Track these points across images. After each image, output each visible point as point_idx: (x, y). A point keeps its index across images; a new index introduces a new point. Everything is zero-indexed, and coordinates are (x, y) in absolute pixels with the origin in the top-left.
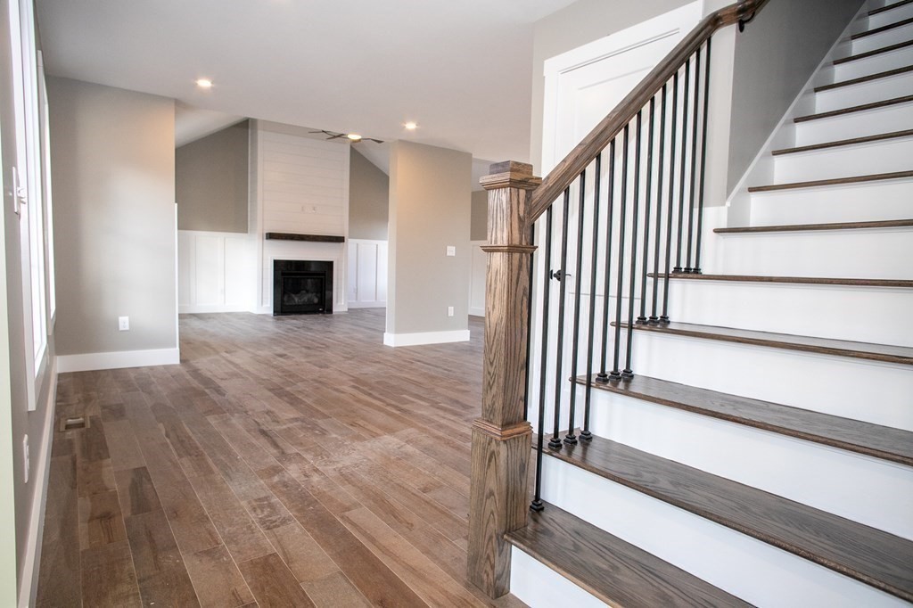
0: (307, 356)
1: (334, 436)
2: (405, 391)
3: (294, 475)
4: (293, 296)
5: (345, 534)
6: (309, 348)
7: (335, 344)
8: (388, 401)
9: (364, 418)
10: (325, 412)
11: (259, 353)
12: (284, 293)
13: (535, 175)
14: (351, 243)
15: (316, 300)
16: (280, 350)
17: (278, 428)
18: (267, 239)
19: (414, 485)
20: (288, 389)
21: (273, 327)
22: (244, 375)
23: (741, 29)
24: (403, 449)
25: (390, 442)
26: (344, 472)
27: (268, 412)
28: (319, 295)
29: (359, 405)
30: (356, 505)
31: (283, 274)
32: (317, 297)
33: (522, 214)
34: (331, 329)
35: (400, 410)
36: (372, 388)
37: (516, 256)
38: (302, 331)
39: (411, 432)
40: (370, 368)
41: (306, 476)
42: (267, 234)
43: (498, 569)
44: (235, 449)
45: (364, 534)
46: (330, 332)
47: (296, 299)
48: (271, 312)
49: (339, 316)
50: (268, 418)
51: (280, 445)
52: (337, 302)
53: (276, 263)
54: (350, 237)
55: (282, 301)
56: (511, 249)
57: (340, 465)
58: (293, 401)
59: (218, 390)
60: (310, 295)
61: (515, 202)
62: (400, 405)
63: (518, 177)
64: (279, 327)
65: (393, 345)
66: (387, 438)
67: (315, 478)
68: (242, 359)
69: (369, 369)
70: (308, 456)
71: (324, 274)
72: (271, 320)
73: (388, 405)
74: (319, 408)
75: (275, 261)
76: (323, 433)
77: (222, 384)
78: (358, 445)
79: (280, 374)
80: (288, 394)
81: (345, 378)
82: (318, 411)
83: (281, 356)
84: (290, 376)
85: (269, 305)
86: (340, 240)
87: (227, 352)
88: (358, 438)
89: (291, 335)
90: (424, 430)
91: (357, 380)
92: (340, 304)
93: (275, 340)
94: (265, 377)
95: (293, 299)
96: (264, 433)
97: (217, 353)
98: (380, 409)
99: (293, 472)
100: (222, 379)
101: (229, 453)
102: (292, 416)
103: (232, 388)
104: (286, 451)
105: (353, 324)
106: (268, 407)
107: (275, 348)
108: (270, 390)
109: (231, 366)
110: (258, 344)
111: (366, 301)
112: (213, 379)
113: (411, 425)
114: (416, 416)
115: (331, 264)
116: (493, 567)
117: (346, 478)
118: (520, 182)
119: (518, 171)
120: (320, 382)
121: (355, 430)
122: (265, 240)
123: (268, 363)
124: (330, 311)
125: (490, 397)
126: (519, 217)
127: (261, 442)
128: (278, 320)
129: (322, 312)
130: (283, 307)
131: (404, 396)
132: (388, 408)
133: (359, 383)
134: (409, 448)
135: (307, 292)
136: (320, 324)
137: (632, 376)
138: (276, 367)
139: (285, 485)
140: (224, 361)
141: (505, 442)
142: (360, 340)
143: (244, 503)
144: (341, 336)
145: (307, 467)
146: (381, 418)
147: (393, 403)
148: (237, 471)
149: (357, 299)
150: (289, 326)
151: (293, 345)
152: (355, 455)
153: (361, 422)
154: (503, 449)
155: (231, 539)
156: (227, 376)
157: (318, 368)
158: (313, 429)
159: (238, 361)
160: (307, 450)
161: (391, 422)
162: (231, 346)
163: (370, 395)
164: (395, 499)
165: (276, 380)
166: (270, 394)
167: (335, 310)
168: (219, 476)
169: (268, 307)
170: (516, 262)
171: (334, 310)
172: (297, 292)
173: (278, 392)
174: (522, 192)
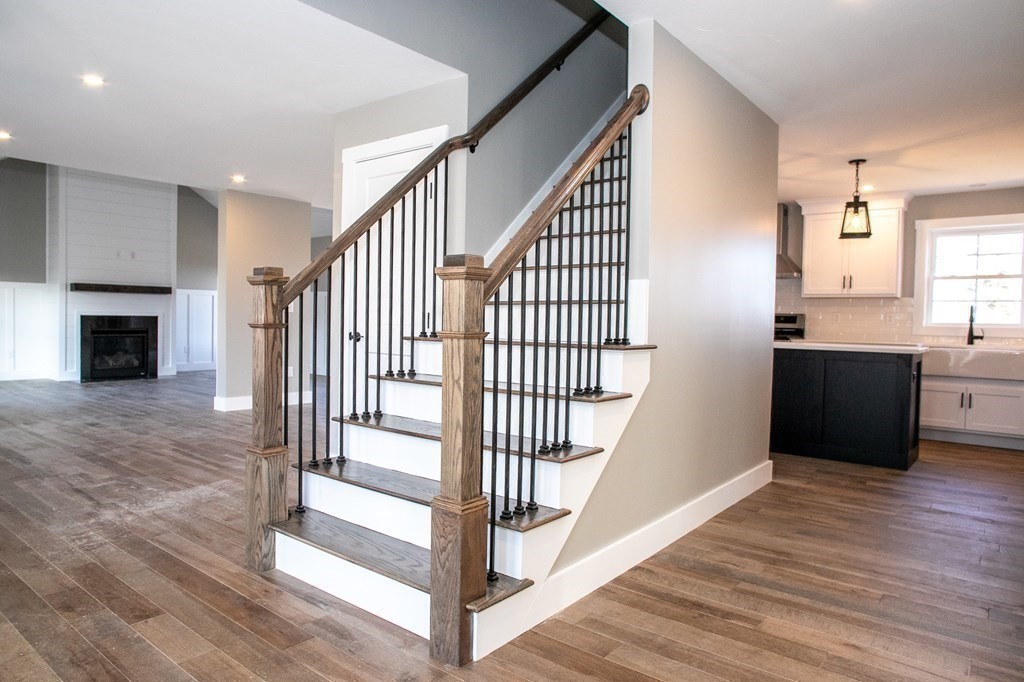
0: (123, 424)
1: (150, 489)
2: (227, 451)
3: (110, 518)
4: (107, 358)
5: (154, 548)
6: (126, 416)
7: (157, 411)
8: (208, 459)
9: (182, 475)
10: (142, 472)
11: (67, 423)
12: (95, 355)
13: (285, 275)
14: (180, 295)
15: (136, 363)
16: (90, 419)
17: (92, 486)
18: (72, 290)
19: (218, 517)
20: (102, 455)
21: (80, 395)
22: (51, 445)
23: (472, 151)
24: (215, 495)
25: (204, 491)
26: (156, 513)
27: (81, 475)
28: (140, 356)
29: (177, 464)
30: (164, 532)
31: (93, 332)
32: (137, 358)
33: (275, 302)
34: (154, 396)
35: (218, 466)
36: (194, 450)
37: (271, 331)
38: (117, 398)
39: (226, 482)
40: (195, 433)
41: (120, 516)
42: (72, 284)
43: (265, 550)
44: (49, 504)
45: (170, 547)
46: (152, 398)
47: (111, 363)
48: (77, 378)
49: (166, 380)
50: (82, 479)
51: (96, 498)
52: (163, 365)
53: (84, 319)
54: (178, 288)
55: (93, 365)
56: (266, 326)
57: (153, 509)
58: (108, 464)
59: (22, 460)
60: (128, 357)
61: (269, 295)
62: (220, 463)
63: (270, 278)
64: (89, 396)
65: (224, 410)
66: (202, 488)
67: (129, 518)
68: (45, 429)
69: (193, 434)
70: (124, 505)
71: (146, 332)
72: (79, 388)
73: (207, 463)
74: (135, 469)
75: (82, 317)
76: (139, 487)
77: (26, 454)
78: (172, 494)
79: (93, 442)
80: (102, 459)
81: (165, 443)
82: (134, 471)
83: (92, 425)
84: (104, 444)
85: (75, 370)
86: (167, 291)
87: (26, 424)
88: (173, 489)
89: (106, 403)
90: (237, 480)
91: (178, 444)
92: (167, 368)
93: (84, 409)
94: (76, 446)
95: (108, 364)
96: (78, 491)
97: (14, 425)
98: (197, 466)
99: (108, 515)
100: (25, 450)
101: (43, 507)
102: (107, 477)
103: (38, 458)
104: (101, 502)
105: (181, 390)
106: (80, 470)
107: (85, 417)
108: (82, 456)
109: (34, 437)
110: (64, 414)
111: (198, 363)
112: (13, 449)
113: (228, 477)
114: (235, 470)
115: (155, 319)
116: (261, 548)
117: (156, 516)
118: (272, 281)
119: (271, 274)
120: (138, 447)
121: (171, 484)
122: (70, 293)
123: (76, 432)
124: (154, 375)
125: (257, 429)
126: (273, 305)
127: (76, 498)
128: (87, 387)
129: (144, 377)
130: (93, 372)
131: (226, 455)
132: (207, 466)
133: (181, 446)
134: (221, 494)
135: (126, 352)
136: (142, 390)
137: (381, 415)
138: (88, 436)
139: (102, 524)
140: (23, 433)
141: (266, 458)
142: (187, 406)
143: (64, 537)
144: (165, 403)
145: (122, 511)
146: (198, 473)
147: (213, 461)
148: (54, 518)
149: (188, 361)
150: (102, 394)
151: (107, 413)
152: (169, 502)
153: (178, 478)
154: (264, 464)
155: (53, 559)
156: (29, 447)
157: (136, 435)
158: (129, 485)
159: (41, 432)
160: (122, 501)
161: (208, 475)
162: (29, 417)
163: (190, 456)
164: (200, 527)
165: (88, 448)
166: (83, 460)
167: (161, 373)
168: (36, 523)
169: (74, 374)
170: (271, 335)
171: (159, 374)
172: (111, 353)
173: (91, 457)
174: (275, 288)
